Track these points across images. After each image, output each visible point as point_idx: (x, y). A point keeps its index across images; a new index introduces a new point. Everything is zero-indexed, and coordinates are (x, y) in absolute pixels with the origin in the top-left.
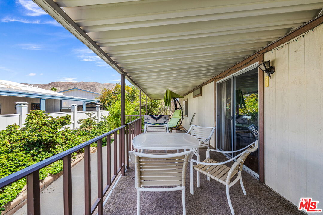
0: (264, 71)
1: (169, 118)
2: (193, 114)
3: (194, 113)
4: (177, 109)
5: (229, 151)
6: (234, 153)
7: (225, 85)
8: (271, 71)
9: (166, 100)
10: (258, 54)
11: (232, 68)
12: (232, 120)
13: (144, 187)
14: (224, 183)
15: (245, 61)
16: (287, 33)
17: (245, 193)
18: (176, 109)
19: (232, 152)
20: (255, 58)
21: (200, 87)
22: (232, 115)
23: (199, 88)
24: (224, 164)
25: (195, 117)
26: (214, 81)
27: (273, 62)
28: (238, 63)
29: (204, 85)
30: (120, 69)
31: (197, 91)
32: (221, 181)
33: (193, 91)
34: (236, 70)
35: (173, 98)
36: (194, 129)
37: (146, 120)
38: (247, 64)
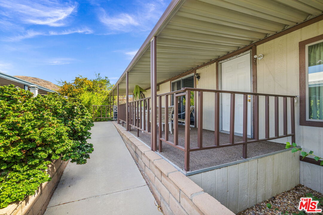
0: (196, 78)
7: (176, 84)
8: (199, 78)
9: (136, 92)
10: (194, 70)
11: (181, 75)
15: (188, 72)
16: (204, 64)
21: (158, 85)
26: (170, 81)
27: (199, 74)
28: (185, 72)
34: (184, 76)
35: (140, 91)
37: (116, 109)
38: (189, 74)
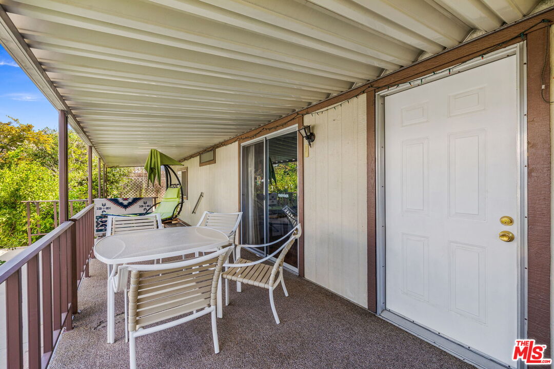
0: (305, 138)
1: (154, 204)
2: (200, 194)
3: (202, 193)
4: (171, 185)
5: (261, 244)
6: (267, 246)
7: (252, 150)
8: (311, 139)
9: (151, 168)
10: (297, 115)
11: (264, 127)
12: (264, 201)
13: (144, 328)
14: (266, 286)
16: (327, 98)
17: (287, 294)
18: (169, 185)
19: (265, 245)
20: (293, 119)
21: (213, 148)
22: (264, 194)
23: (211, 150)
24: (261, 263)
25: (203, 199)
26: (237, 142)
27: (313, 127)
28: (272, 121)
29: (220, 146)
30: (62, 98)
31: (207, 154)
32: (262, 285)
33: (199, 154)
34: (270, 130)
35: (164, 165)
36: (208, 218)
37: (100, 209)
38: (284, 125)
